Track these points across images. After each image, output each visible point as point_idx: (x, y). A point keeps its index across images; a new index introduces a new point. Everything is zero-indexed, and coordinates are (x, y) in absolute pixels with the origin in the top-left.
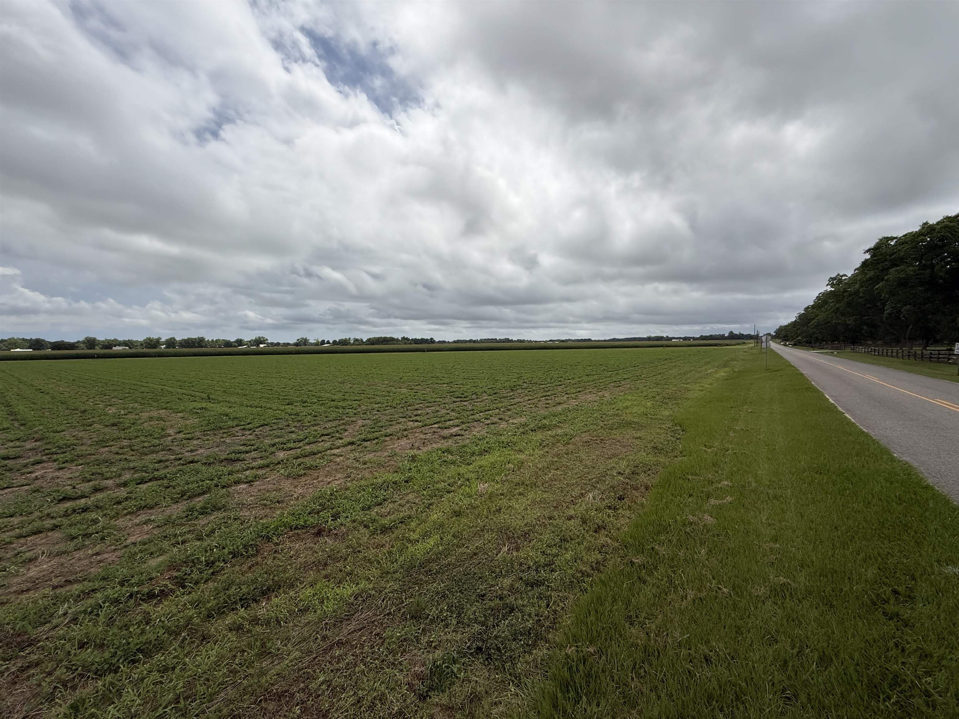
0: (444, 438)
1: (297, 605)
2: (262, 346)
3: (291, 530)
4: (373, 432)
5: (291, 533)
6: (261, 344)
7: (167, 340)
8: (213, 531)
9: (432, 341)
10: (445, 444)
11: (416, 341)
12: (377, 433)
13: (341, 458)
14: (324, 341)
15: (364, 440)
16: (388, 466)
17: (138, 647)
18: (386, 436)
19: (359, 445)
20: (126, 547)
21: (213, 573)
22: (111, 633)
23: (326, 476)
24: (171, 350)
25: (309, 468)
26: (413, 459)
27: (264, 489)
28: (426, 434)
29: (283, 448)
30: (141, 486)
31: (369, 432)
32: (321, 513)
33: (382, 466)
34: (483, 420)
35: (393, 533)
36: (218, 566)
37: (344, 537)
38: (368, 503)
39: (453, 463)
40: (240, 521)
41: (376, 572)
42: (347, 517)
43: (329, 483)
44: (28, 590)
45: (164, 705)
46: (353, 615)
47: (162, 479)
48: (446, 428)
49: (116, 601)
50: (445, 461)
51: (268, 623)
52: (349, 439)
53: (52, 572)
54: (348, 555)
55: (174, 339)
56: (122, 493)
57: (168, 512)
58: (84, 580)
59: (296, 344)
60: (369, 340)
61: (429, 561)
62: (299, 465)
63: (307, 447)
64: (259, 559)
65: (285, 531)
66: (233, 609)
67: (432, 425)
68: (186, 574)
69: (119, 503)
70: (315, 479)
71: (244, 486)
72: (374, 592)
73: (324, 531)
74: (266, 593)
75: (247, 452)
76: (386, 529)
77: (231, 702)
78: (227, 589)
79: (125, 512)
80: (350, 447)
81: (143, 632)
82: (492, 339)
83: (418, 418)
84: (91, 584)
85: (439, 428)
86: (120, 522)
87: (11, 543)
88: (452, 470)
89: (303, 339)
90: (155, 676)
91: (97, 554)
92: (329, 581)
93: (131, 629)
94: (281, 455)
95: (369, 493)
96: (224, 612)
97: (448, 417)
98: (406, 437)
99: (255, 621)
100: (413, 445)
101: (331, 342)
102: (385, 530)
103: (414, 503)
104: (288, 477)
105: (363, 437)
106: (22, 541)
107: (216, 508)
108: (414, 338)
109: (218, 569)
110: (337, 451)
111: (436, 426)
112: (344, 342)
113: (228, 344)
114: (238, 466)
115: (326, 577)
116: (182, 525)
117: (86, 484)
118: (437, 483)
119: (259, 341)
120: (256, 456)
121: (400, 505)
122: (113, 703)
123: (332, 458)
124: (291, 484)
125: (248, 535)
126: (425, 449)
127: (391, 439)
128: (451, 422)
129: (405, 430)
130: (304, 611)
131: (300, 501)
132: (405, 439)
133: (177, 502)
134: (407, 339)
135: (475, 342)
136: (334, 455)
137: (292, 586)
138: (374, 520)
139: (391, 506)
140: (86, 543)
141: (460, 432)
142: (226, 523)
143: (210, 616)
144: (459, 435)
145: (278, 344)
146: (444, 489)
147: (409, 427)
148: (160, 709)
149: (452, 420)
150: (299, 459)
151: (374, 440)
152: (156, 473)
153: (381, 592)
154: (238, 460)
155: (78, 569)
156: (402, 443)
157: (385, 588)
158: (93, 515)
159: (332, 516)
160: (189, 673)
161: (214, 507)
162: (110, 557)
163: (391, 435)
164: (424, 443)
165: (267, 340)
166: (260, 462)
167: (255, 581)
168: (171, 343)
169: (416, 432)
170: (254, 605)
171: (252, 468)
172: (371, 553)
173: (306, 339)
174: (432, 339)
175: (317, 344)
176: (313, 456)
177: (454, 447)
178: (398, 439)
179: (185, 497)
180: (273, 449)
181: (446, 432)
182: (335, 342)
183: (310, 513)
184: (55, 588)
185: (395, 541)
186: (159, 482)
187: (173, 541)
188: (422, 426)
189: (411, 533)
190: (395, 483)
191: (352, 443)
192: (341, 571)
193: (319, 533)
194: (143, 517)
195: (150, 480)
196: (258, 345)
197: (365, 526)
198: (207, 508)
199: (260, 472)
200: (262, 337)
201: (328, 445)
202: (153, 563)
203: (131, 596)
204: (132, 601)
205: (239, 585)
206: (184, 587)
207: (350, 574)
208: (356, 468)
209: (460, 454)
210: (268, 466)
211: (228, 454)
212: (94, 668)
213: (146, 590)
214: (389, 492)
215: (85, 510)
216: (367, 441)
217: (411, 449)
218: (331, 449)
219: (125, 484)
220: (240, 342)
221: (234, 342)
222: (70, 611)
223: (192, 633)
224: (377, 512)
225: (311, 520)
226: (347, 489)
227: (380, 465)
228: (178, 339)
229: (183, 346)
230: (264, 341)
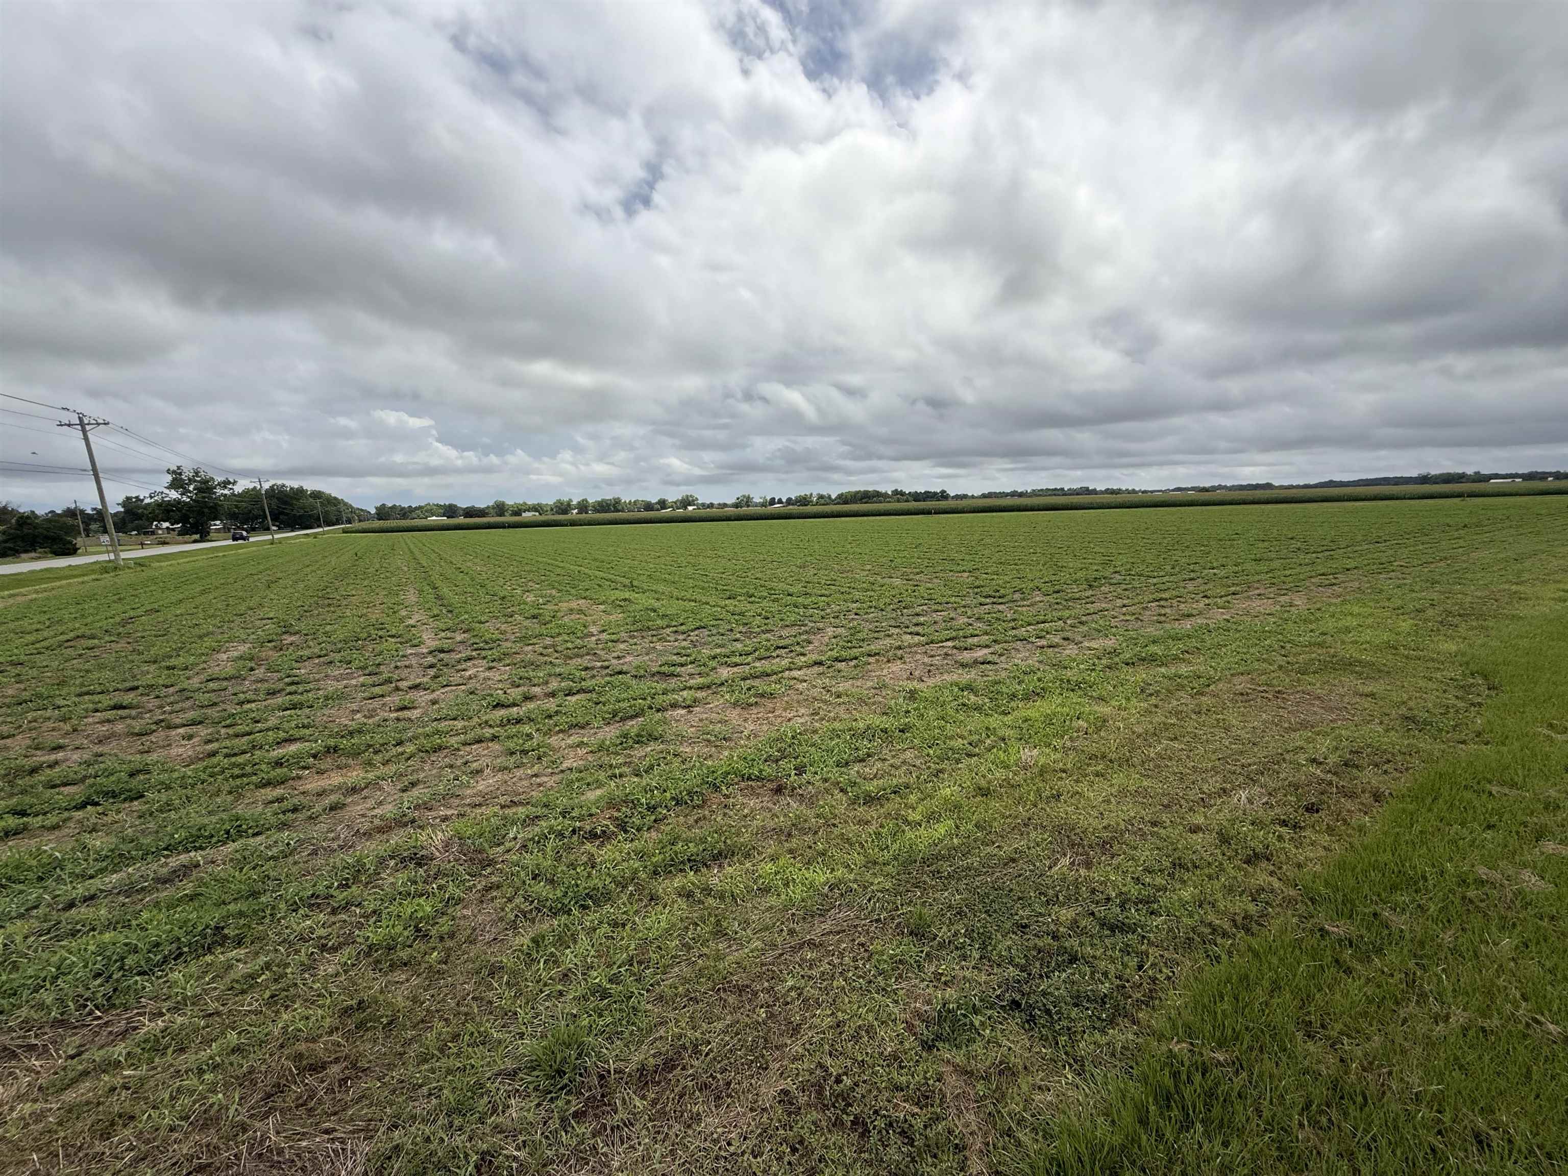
0: (963, 666)
1: (755, 882)
2: (690, 508)
3: (743, 780)
4: (850, 648)
5: (743, 785)
6: (690, 505)
7: (579, 504)
8: (651, 767)
9: (943, 496)
10: (966, 677)
11: (917, 497)
12: (855, 650)
13: (805, 684)
14: (774, 499)
15: (837, 660)
16: (874, 704)
17: (587, 891)
18: (869, 655)
19: (829, 667)
20: (562, 771)
21: (655, 821)
22: (559, 870)
23: (785, 710)
24: (584, 516)
25: (762, 696)
26: (912, 695)
27: (706, 719)
28: (932, 656)
29: (726, 663)
30: (569, 698)
31: (844, 647)
32: (781, 762)
33: (865, 702)
34: (1033, 639)
35: (882, 806)
36: (660, 813)
37: (811, 802)
38: (846, 757)
39: (978, 709)
40: (680, 759)
41: (860, 860)
42: (816, 773)
43: (789, 720)
44: (480, 805)
45: (618, 963)
46: (829, 911)
47: (590, 692)
48: (966, 649)
49: (561, 835)
50: (964, 705)
51: (722, 897)
52: (815, 657)
53: (498, 789)
54: (820, 828)
55: (586, 500)
56: (551, 705)
57: (600, 736)
58: (528, 803)
59: (736, 506)
60: (840, 496)
61: (938, 857)
62: (749, 689)
63: (758, 664)
64: (707, 812)
65: (736, 780)
66: (681, 870)
67: (942, 642)
68: (626, 816)
69: (550, 717)
70: (770, 712)
71: (683, 712)
72: (856, 886)
73: (786, 788)
74: (719, 857)
75: (682, 665)
76: (873, 799)
77: (686, 981)
78: (673, 844)
79: (557, 728)
80: (816, 669)
81: (590, 875)
82: (1056, 489)
83: (919, 629)
84: (534, 809)
85: (954, 647)
86: (554, 741)
87: (458, 750)
88: (976, 721)
89: (744, 496)
90: (605, 929)
91: (536, 776)
92: (794, 858)
93: (578, 870)
94: (725, 673)
95: (846, 741)
96: (670, 872)
97: (970, 630)
98: (901, 659)
99: (707, 891)
100: (911, 674)
101: (784, 500)
102: (870, 800)
103: (914, 766)
104: (735, 705)
105: (834, 654)
106: (468, 748)
107: (652, 738)
108: (913, 491)
109: (661, 816)
110: (799, 673)
111: (950, 644)
112: (803, 501)
113: (649, 507)
114: (673, 683)
115: (791, 851)
116: (617, 754)
117: (517, 690)
118: (951, 738)
119: (686, 502)
120: (693, 671)
121: (892, 766)
122: (569, 947)
123: (792, 682)
124: (740, 715)
125: (692, 779)
126: (931, 682)
127: (878, 661)
128: (976, 639)
129: (899, 648)
130: (765, 890)
131: (753, 742)
132: (899, 662)
133: (609, 723)
134: (902, 493)
135: (1021, 495)
136: (795, 679)
137: (748, 856)
138: (855, 783)
139: (879, 765)
140: (524, 761)
141: (990, 658)
142: (664, 758)
143: (655, 873)
144: (989, 663)
145: (711, 506)
146: (963, 750)
147: (906, 644)
148: (615, 967)
149: (977, 636)
150: (748, 681)
151: (851, 660)
152: (583, 683)
153: (866, 887)
154: (672, 675)
155: (521, 790)
156: (894, 669)
157: (872, 884)
158: (527, 729)
159: (795, 769)
160: (640, 935)
161: (650, 735)
162: (550, 781)
163: (876, 654)
164: (929, 671)
165: (697, 499)
166: (699, 680)
167: (703, 840)
168: (583, 507)
169: (916, 653)
170: (704, 870)
171: (690, 688)
172: (852, 830)
173: (749, 497)
174: (943, 492)
175: (763, 505)
176: (765, 678)
177: (980, 683)
178: (889, 661)
179: (617, 719)
180: (713, 663)
181: (967, 656)
182: (789, 502)
183: (766, 761)
184: (503, 807)
185: (885, 818)
186: (588, 696)
187: (609, 773)
188: (927, 644)
189: (910, 811)
190: (885, 731)
191: (820, 663)
192: (810, 847)
193: (779, 790)
194: (574, 739)
195: (578, 692)
196: (686, 508)
197: (842, 790)
198: (642, 736)
199: (700, 694)
200: (691, 496)
201: (785, 662)
202: (592, 795)
203: (574, 832)
204: (575, 838)
205: (687, 841)
206: (626, 832)
207: (823, 854)
208: (825, 702)
209: (991, 695)
210: (709, 687)
211: (660, 666)
212: (548, 904)
213: (588, 828)
214: (876, 744)
215: (519, 721)
216: (840, 661)
217: (908, 679)
218: (790, 669)
219: (553, 694)
220: (663, 504)
221: (656, 503)
222: (519, 836)
223: (640, 888)
224: (858, 772)
225: (768, 770)
226: (815, 732)
227: (862, 701)
228: (591, 500)
229: (596, 511)
230: (693, 501)
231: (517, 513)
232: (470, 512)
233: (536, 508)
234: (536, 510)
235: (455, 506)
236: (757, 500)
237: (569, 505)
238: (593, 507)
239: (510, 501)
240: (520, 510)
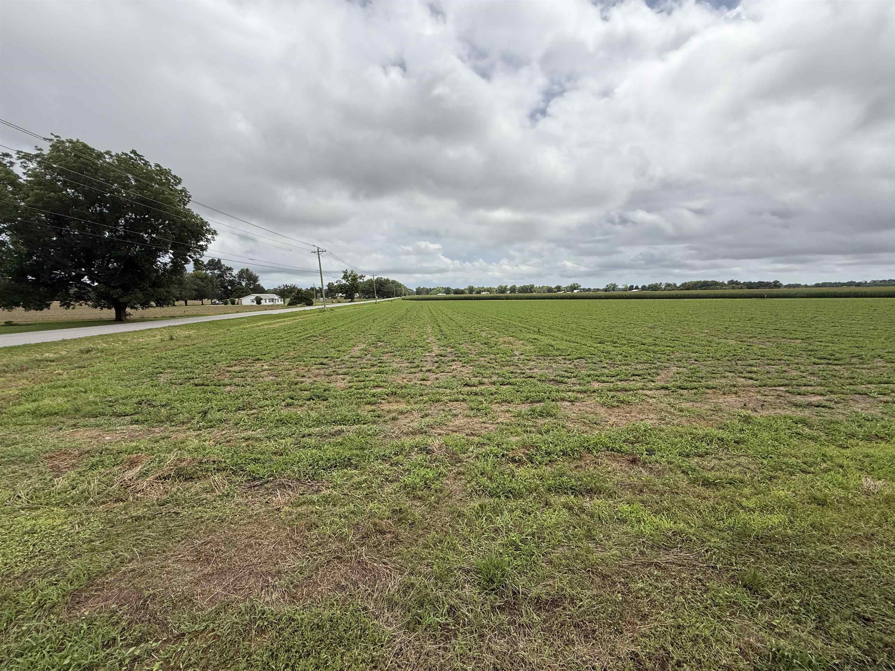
0: (796, 405)
1: (616, 513)
2: (575, 291)
3: (608, 450)
4: (691, 382)
5: (608, 453)
6: (575, 289)
7: (511, 288)
8: (548, 431)
9: (776, 285)
10: (799, 414)
11: (750, 285)
12: (695, 383)
13: (655, 400)
14: (633, 286)
15: (680, 387)
16: (711, 420)
17: (509, 489)
18: (707, 388)
19: (673, 392)
20: (498, 423)
21: (550, 461)
22: (495, 473)
23: (639, 413)
24: (513, 294)
25: (622, 402)
26: (747, 420)
27: (583, 410)
28: (765, 395)
29: (597, 380)
30: (502, 386)
31: (686, 380)
32: (635, 445)
33: (703, 418)
34: (875, 395)
35: (718, 490)
36: (553, 457)
37: (659, 474)
38: (687, 451)
39: (814, 439)
40: (566, 430)
41: (699, 522)
42: (663, 457)
43: (642, 420)
44: (456, 432)
45: (527, 533)
46: (672, 548)
47: (514, 385)
48: (799, 394)
49: (496, 456)
50: (799, 434)
51: (592, 516)
52: (662, 384)
53: (465, 425)
54: (665, 492)
55: (515, 286)
56: (493, 389)
57: (519, 408)
58: (479, 436)
59: (606, 290)
60: (684, 285)
61: (771, 539)
62: (613, 397)
63: (619, 383)
64: (583, 464)
65: (603, 449)
66: (565, 493)
67: (775, 386)
68: (533, 454)
69: (492, 394)
70: (627, 413)
71: (569, 404)
72: (695, 539)
73: (639, 461)
74: (591, 492)
75: (568, 378)
76: (710, 483)
77: (567, 558)
78: (561, 476)
79: (496, 401)
80: (663, 392)
81: (511, 481)
83: (754, 376)
84: (483, 440)
85: (787, 392)
86: (494, 407)
87: (447, 403)
88: (812, 447)
89: (612, 284)
90: (518, 512)
91: (484, 422)
92: (645, 507)
93: (505, 476)
94: (596, 385)
95: (687, 441)
96: (559, 492)
97: (804, 381)
98: (736, 394)
99: (583, 510)
100: (745, 405)
101: (640, 287)
102: (707, 483)
103: (748, 469)
104: (603, 405)
105: (678, 384)
106: (451, 403)
107: (549, 415)
109: (553, 459)
110: (650, 392)
111: (782, 388)
112: (654, 287)
113: (550, 290)
114: (562, 387)
115: (642, 502)
116: (528, 420)
117: (476, 379)
118: (785, 455)
119: (573, 288)
120: (575, 382)
121: (728, 465)
122: (498, 516)
123: (644, 397)
124: (606, 412)
125: (573, 442)
126: (765, 413)
127: (715, 393)
128: (809, 389)
129: (734, 386)
130: (623, 521)
131: (615, 429)
132: (734, 396)
133: (524, 403)
134: (737, 283)
136: (647, 395)
137: (610, 496)
138: (695, 469)
139: (716, 462)
140: (478, 414)
141: (828, 404)
142: (556, 427)
143: (549, 490)
144: (824, 407)
145: (589, 290)
146: (797, 466)
147: (740, 384)
148: (524, 535)
149: (811, 386)
150: (612, 393)
151: (692, 389)
152: (510, 380)
153: (703, 542)
154: (562, 382)
155: (476, 429)
156: (730, 400)
157: (709, 541)
158: (480, 398)
159: (646, 451)
160: (539, 522)
161: (548, 413)
162: (491, 427)
163: (715, 388)
164: (762, 405)
165: (580, 286)
166: (578, 387)
167: (580, 479)
168: (513, 289)
169: (749, 391)
170: (580, 496)
171: (573, 391)
172: (692, 500)
173: (615, 285)
174: (777, 282)
175: (625, 290)
176: (625, 392)
177: (815, 420)
178: (724, 394)
179: (529, 401)
180: (589, 379)
181: (799, 399)
182: (644, 288)
183: (624, 442)
184: (467, 435)
185: (721, 498)
186: (513, 387)
187: (524, 429)
188: (760, 386)
189: (744, 499)
190: (722, 440)
191: (666, 388)
192: (658, 503)
193: (634, 461)
194: (504, 408)
195: (507, 384)
196: (573, 291)
197: (683, 472)
198: (543, 413)
199: (579, 396)
200: (576, 284)
201: (639, 385)
202: (513, 439)
203: (503, 456)
204: (504, 459)
205: (570, 477)
206: (532, 463)
207: (668, 509)
208: (670, 413)
209: (827, 431)
210: (585, 392)
211: (555, 376)
212: (489, 489)
213: (511, 455)
214: (713, 447)
215: (476, 394)
216: (682, 389)
217: (742, 408)
218: (643, 389)
219: (494, 383)
220: (559, 288)
221: (555, 288)
222: (474, 451)
223: (540, 495)
224: (697, 463)
225: (626, 447)
226: (662, 430)
227: (700, 416)
228: (518, 286)
229: (520, 292)
230: (578, 287)
231: (479, 292)
232: (457, 292)
233: (489, 290)
234: (488, 291)
235: (450, 288)
236: (620, 287)
237: (505, 288)
238: (519, 289)
239: (476, 287)
240: (480, 291)
